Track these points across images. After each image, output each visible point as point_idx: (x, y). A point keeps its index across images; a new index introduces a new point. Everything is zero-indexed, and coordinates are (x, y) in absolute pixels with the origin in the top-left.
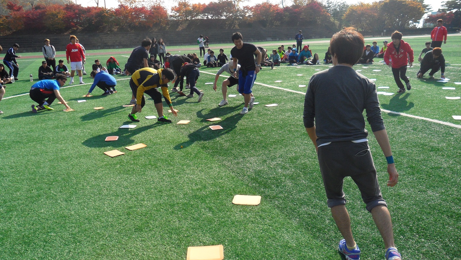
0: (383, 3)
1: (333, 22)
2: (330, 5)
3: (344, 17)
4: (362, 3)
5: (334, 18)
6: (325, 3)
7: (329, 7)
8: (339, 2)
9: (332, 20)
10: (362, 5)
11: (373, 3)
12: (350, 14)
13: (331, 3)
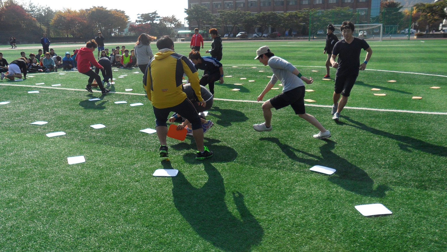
0: (90, 12)
1: (40, 27)
2: (34, 9)
3: (52, 22)
4: (68, 10)
5: (40, 23)
6: (26, 7)
7: (33, 11)
8: (43, 7)
9: (38, 25)
10: (69, 12)
11: (79, 11)
12: (58, 19)
13: (34, 7)
